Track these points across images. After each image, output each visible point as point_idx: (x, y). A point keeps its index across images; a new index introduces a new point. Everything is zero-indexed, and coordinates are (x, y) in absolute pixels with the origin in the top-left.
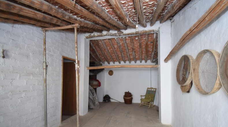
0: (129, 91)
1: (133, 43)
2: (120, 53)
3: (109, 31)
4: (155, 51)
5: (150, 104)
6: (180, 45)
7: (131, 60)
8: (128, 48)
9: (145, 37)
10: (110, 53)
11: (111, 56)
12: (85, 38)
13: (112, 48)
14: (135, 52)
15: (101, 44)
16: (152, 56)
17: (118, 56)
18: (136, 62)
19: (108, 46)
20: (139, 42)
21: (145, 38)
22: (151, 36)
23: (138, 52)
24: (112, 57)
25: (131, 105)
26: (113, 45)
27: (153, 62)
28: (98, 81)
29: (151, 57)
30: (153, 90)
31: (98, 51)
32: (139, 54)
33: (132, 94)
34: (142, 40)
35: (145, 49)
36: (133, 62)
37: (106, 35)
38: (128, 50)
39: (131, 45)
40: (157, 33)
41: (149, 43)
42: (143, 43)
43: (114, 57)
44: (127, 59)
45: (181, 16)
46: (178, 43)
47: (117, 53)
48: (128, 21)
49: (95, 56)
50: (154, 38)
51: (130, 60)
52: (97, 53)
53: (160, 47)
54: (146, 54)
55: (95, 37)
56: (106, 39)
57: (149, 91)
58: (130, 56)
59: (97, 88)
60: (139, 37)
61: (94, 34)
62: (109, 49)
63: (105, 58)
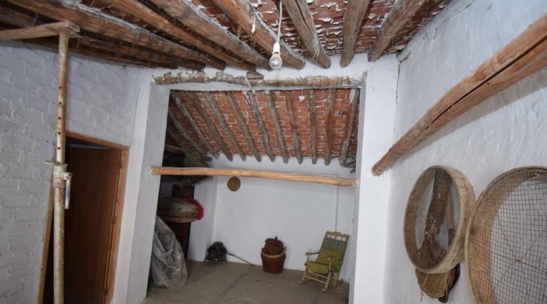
0: (276, 238)
1: (294, 109)
2: (259, 134)
3: (223, 69)
4: (352, 137)
5: (329, 278)
6: (426, 132)
7: (288, 155)
8: (280, 123)
9: (326, 97)
10: (232, 132)
11: (235, 139)
12: (153, 81)
13: (236, 118)
14: (298, 134)
15: (207, 104)
16: (343, 149)
17: (253, 140)
18: (301, 162)
19: (225, 112)
20: (309, 110)
21: (325, 100)
22: (343, 97)
23: (306, 134)
24: (238, 142)
25: (278, 275)
26: (238, 110)
27: (345, 164)
28: (196, 203)
29: (341, 151)
30: (339, 238)
31: (199, 122)
32: (311, 142)
33: (285, 246)
34: (317, 104)
35: (324, 129)
36: (293, 161)
37: (214, 80)
38: (281, 127)
39: (289, 115)
40: (359, 89)
41: (337, 114)
42: (321, 114)
43: (242, 142)
44: (278, 151)
45: (430, 40)
46: (418, 124)
47: (250, 134)
48: (253, 30)
49: (191, 136)
50: (351, 101)
51: (286, 155)
52: (197, 129)
53: (362, 130)
54: (329, 142)
55: (181, 82)
56: (217, 92)
57: (331, 240)
58: (285, 144)
59: (192, 224)
60: (309, 94)
61: (179, 74)
62: (230, 121)
63: (218, 143)
